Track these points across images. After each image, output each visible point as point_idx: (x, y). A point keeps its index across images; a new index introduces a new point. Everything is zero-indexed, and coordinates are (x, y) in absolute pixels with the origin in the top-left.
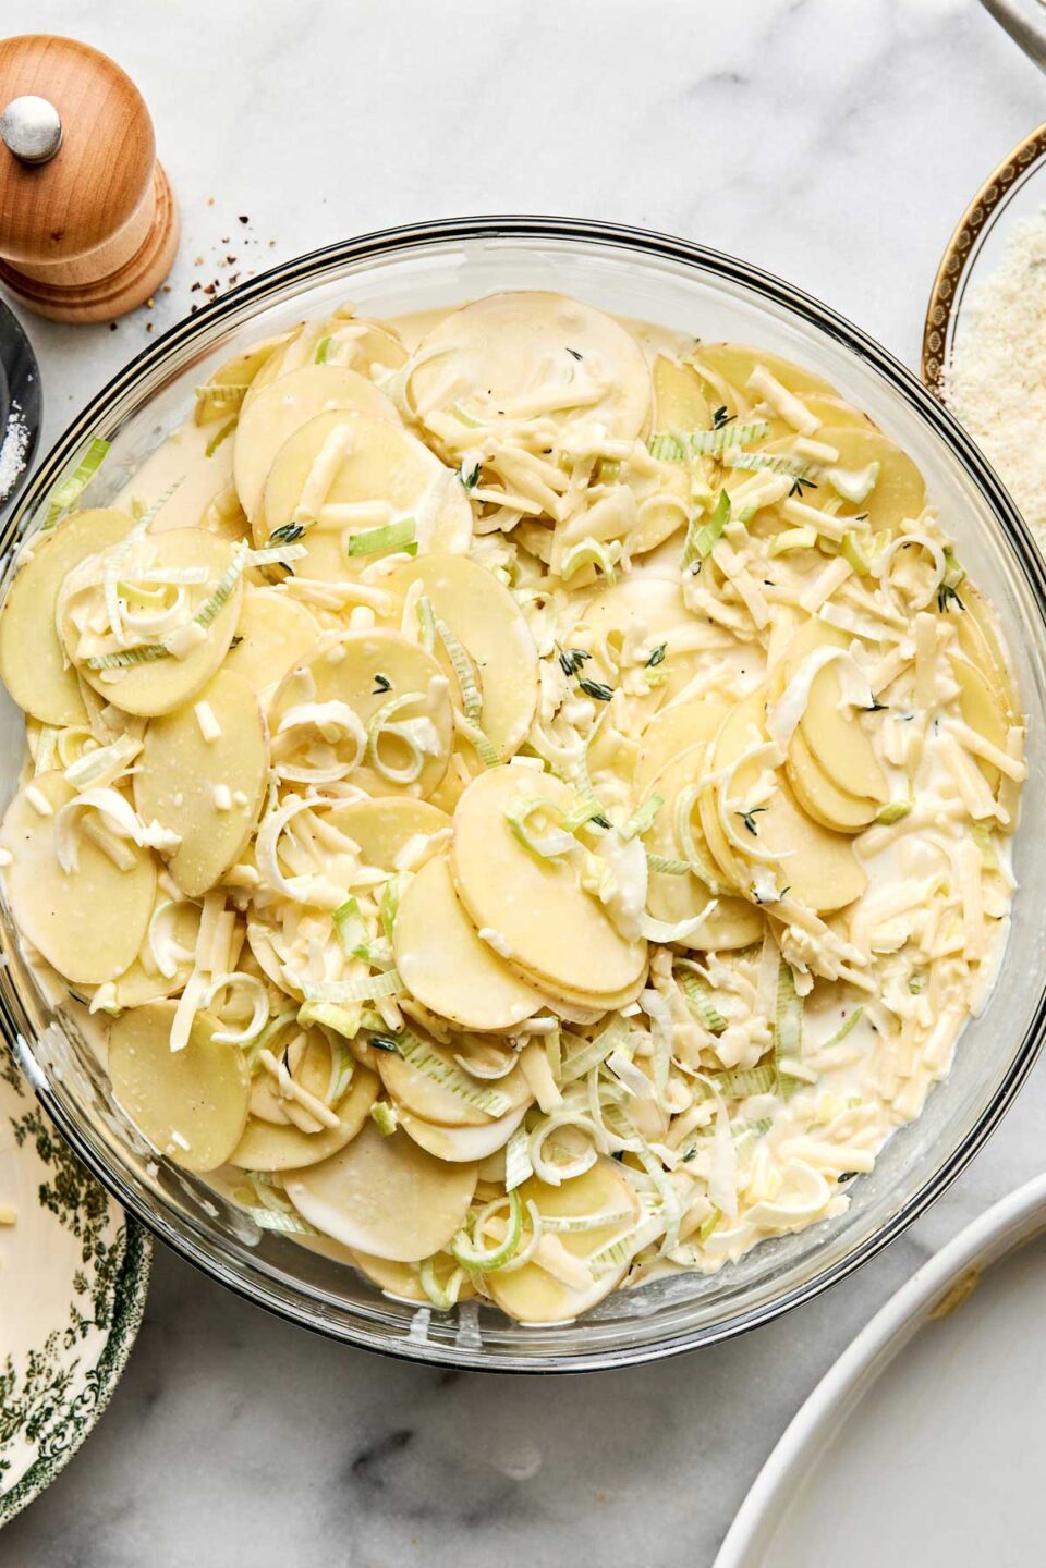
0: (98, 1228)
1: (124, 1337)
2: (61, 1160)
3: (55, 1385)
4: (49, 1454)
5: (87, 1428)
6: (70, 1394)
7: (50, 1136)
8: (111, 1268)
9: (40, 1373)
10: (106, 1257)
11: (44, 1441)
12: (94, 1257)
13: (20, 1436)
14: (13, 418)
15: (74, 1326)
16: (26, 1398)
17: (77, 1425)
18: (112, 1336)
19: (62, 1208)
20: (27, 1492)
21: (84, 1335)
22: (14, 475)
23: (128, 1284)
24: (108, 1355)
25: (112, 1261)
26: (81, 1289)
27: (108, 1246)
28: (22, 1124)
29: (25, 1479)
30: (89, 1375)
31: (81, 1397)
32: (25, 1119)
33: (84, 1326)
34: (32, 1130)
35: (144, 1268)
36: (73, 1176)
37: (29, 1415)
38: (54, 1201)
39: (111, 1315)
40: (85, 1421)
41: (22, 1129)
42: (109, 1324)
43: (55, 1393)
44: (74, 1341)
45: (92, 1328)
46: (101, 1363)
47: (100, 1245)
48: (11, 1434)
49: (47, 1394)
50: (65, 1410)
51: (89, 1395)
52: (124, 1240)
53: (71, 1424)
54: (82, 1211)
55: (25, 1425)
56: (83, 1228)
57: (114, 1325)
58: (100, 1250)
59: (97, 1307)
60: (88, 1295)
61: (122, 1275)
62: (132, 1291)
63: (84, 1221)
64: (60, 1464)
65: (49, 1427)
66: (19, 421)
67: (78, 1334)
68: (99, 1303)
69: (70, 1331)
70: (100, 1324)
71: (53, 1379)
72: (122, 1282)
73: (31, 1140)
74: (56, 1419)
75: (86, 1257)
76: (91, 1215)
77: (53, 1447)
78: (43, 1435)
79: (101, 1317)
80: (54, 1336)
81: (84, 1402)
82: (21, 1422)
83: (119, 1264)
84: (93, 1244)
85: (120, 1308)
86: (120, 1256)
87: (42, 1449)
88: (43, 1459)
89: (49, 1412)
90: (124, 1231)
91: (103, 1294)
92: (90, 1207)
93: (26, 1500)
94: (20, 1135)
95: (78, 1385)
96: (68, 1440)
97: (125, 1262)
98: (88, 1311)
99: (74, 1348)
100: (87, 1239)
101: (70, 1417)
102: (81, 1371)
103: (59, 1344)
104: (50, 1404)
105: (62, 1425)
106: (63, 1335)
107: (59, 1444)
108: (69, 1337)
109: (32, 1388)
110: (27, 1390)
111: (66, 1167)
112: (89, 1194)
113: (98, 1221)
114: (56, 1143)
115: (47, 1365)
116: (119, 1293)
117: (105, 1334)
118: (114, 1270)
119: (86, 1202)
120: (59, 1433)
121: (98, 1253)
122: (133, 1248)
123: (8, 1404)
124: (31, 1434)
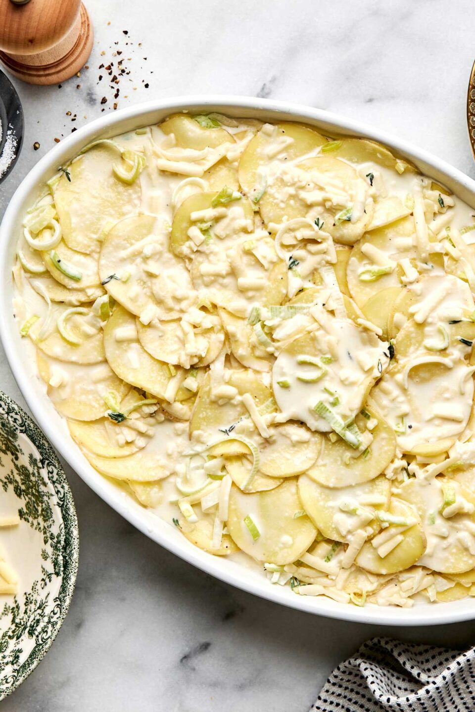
0: (49, 526)
1: (70, 579)
2: (27, 495)
3: (39, 608)
4: (41, 642)
5: (58, 627)
6: (47, 611)
7: (20, 484)
9: (31, 603)
10: (55, 540)
11: (37, 636)
12: (50, 541)
13: (25, 635)
14: (9, 132)
15: (44, 577)
16: (26, 616)
17: (53, 626)
18: (64, 579)
19: (31, 519)
20: (33, 663)
21: (50, 581)
22: (9, 161)
23: (68, 552)
24: (63, 589)
25: (59, 542)
26: (46, 558)
27: (56, 534)
28: (5, 480)
29: (30, 656)
30: (55, 600)
31: (53, 611)
32: (6, 478)
33: (49, 576)
34: (11, 483)
35: (75, 543)
36: (34, 502)
37: (29, 624)
38: (26, 516)
39: (62, 569)
40: (56, 623)
41: (6, 483)
42: (62, 573)
43: (40, 611)
44: (46, 584)
45: (54, 577)
46: (60, 593)
47: (52, 534)
48: (21, 635)
49: (36, 613)
50: (46, 619)
51: (57, 610)
52: (63, 531)
53: (50, 626)
54: (40, 519)
55: (27, 629)
56: (42, 528)
57: (64, 574)
58: (52, 537)
59: (55, 566)
60: (49, 561)
61: (65, 548)
62: (71, 555)
63: (42, 524)
64: (47, 646)
65: (39, 629)
66: (12, 134)
67: (47, 580)
68: (56, 564)
69: (43, 580)
70: (57, 574)
71: (38, 605)
72: (65, 551)
73: (11, 487)
74: (42, 625)
75: (46, 542)
76: (45, 521)
77: (42, 639)
78: (37, 633)
79: (57, 571)
80: (35, 584)
81: (55, 614)
82: (25, 628)
83: (63, 543)
84: (48, 535)
85: (66, 565)
86: (62, 538)
87: (37, 640)
88: (38, 645)
89: (38, 621)
90: (63, 526)
91: (56, 559)
92: (44, 517)
93: (33, 667)
94: (5, 486)
95: (51, 606)
96: (49, 634)
97: (65, 541)
98: (50, 569)
99: (46, 588)
100: (45, 533)
101: (49, 622)
102: (51, 598)
103: (39, 587)
104: (38, 617)
105: (45, 627)
106: (40, 582)
108: (43, 582)
109: (28, 611)
110: (26, 612)
111: (30, 499)
112: (43, 510)
113: (49, 523)
114: (23, 487)
115: (34, 598)
116: (64, 557)
117: (60, 578)
118: (60, 546)
119: (42, 514)
120: (44, 631)
121: (52, 539)
122: (68, 533)
123: (17, 621)
124: (31, 633)
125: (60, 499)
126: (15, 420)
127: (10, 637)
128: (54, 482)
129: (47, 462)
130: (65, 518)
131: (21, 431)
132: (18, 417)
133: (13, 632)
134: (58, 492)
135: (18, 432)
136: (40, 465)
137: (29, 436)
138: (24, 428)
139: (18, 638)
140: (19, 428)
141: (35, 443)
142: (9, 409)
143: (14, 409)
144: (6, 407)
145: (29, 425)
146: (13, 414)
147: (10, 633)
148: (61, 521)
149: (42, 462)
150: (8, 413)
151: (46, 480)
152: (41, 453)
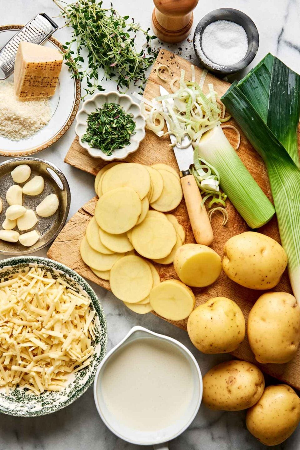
0: (80, 379)
1: (71, 401)
3: (53, 400)
4: (43, 411)
5: (53, 412)
6: (54, 404)
8: (77, 388)
9: (52, 395)
10: (78, 385)
11: (44, 408)
12: (76, 384)
13: (40, 404)
15: (63, 392)
16: (46, 397)
17: (52, 410)
18: (69, 400)
20: (35, 415)
21: (64, 395)
23: (78, 393)
24: (66, 402)
25: (78, 387)
26: (69, 387)
27: (80, 384)
29: (36, 412)
30: (60, 403)
31: (56, 406)
33: (65, 394)
35: (83, 392)
37: (45, 401)
39: (71, 396)
40: (53, 410)
42: (70, 397)
43: (52, 401)
44: (62, 395)
45: (66, 395)
46: (63, 403)
47: (78, 382)
48: (39, 402)
49: (50, 400)
50: (51, 406)
51: (57, 406)
52: (83, 385)
53: (51, 409)
55: (43, 402)
56: (77, 377)
57: (71, 398)
58: (78, 383)
59: (70, 392)
60: (70, 389)
61: (78, 391)
62: (78, 395)
63: (78, 376)
64: (44, 414)
65: (47, 406)
67: (63, 394)
68: (71, 392)
69: (62, 392)
70: (68, 396)
71: (53, 398)
72: (78, 392)
74: (49, 406)
75: (74, 382)
76: (80, 376)
77: (45, 411)
78: (45, 407)
79: (69, 395)
81: (56, 407)
82: (42, 401)
83: (79, 389)
84: (77, 381)
85: (73, 396)
86: (80, 387)
87: (42, 409)
89: (48, 404)
90: (84, 384)
91: (73, 391)
92: (81, 374)
93: (33, 416)
95: (57, 403)
96: (48, 411)
97: (80, 389)
98: (68, 392)
99: (60, 396)
100: (77, 379)
101: (51, 408)
102: (59, 401)
104: (49, 402)
105: (49, 408)
106: (60, 392)
107: (46, 410)
108: (61, 393)
109: (48, 397)
110: (47, 396)
112: (83, 372)
116: (75, 393)
117: (68, 398)
118: (77, 389)
119: (81, 373)
120: (48, 409)
121: (77, 383)
122: (84, 388)
123: (42, 396)
124: (43, 405)
125: (92, 375)
126: (102, 339)
127: (35, 398)
128: (95, 369)
129: (99, 361)
130: (87, 382)
131: (101, 344)
132: (104, 339)
133: (38, 398)
134: (93, 373)
135: (99, 343)
136: (96, 359)
137: (102, 348)
138: (102, 344)
139: (37, 402)
140: (101, 342)
141: (101, 352)
142: (104, 334)
143: (105, 336)
144: (104, 333)
145: (105, 345)
146: (104, 337)
147: (36, 397)
148: (85, 382)
149: (98, 359)
150: (102, 335)
151: (93, 365)
152: (100, 356)
